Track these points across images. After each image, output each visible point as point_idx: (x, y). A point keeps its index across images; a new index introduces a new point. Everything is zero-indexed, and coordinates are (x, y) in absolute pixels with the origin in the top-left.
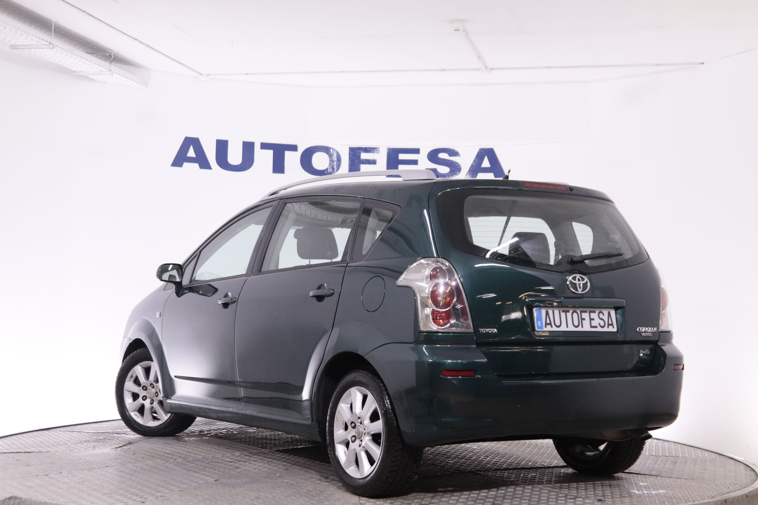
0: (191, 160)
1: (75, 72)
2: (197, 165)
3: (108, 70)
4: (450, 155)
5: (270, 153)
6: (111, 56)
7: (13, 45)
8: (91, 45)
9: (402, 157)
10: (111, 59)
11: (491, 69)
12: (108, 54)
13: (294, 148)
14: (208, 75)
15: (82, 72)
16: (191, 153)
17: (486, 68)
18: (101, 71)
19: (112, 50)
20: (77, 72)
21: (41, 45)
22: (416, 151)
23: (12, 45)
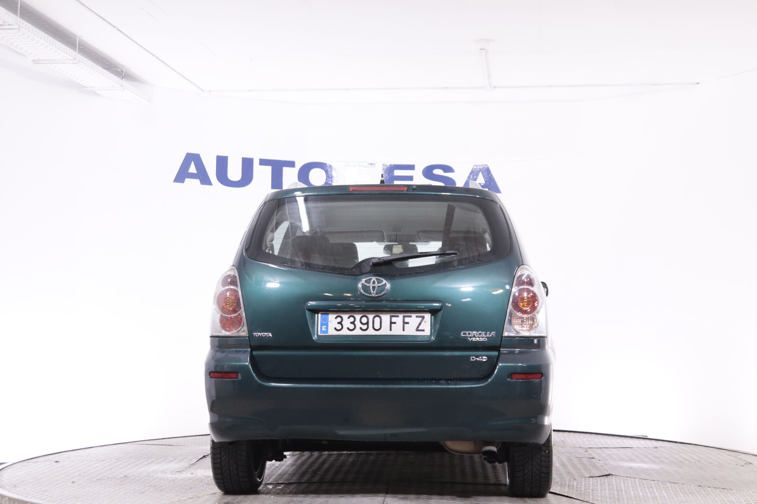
0: (192, 176)
1: (84, 87)
2: (198, 181)
3: (120, 86)
4: (445, 172)
5: (268, 169)
6: (123, 72)
7: (36, 59)
8: (104, 61)
9: (397, 173)
10: (123, 75)
11: (495, 87)
12: (120, 70)
13: (291, 164)
14: (210, 91)
15: (92, 87)
16: (193, 169)
17: (490, 86)
18: (113, 87)
19: (124, 66)
20: (87, 87)
21: (66, 60)
22: (411, 167)
23: (34, 60)
